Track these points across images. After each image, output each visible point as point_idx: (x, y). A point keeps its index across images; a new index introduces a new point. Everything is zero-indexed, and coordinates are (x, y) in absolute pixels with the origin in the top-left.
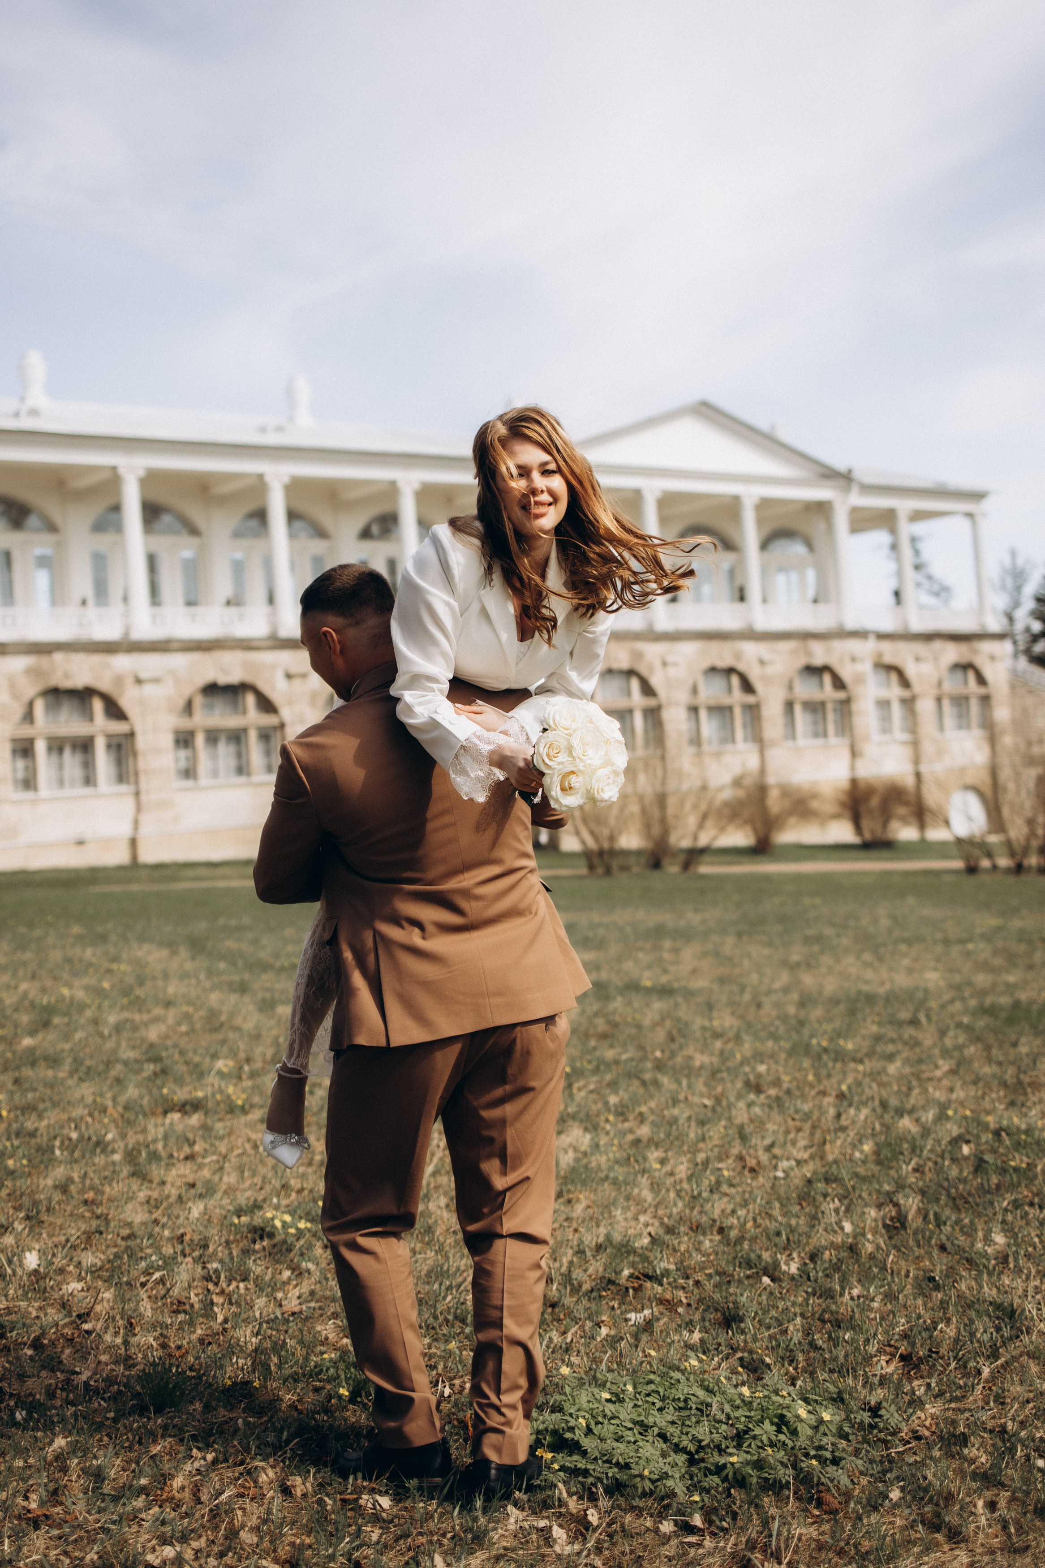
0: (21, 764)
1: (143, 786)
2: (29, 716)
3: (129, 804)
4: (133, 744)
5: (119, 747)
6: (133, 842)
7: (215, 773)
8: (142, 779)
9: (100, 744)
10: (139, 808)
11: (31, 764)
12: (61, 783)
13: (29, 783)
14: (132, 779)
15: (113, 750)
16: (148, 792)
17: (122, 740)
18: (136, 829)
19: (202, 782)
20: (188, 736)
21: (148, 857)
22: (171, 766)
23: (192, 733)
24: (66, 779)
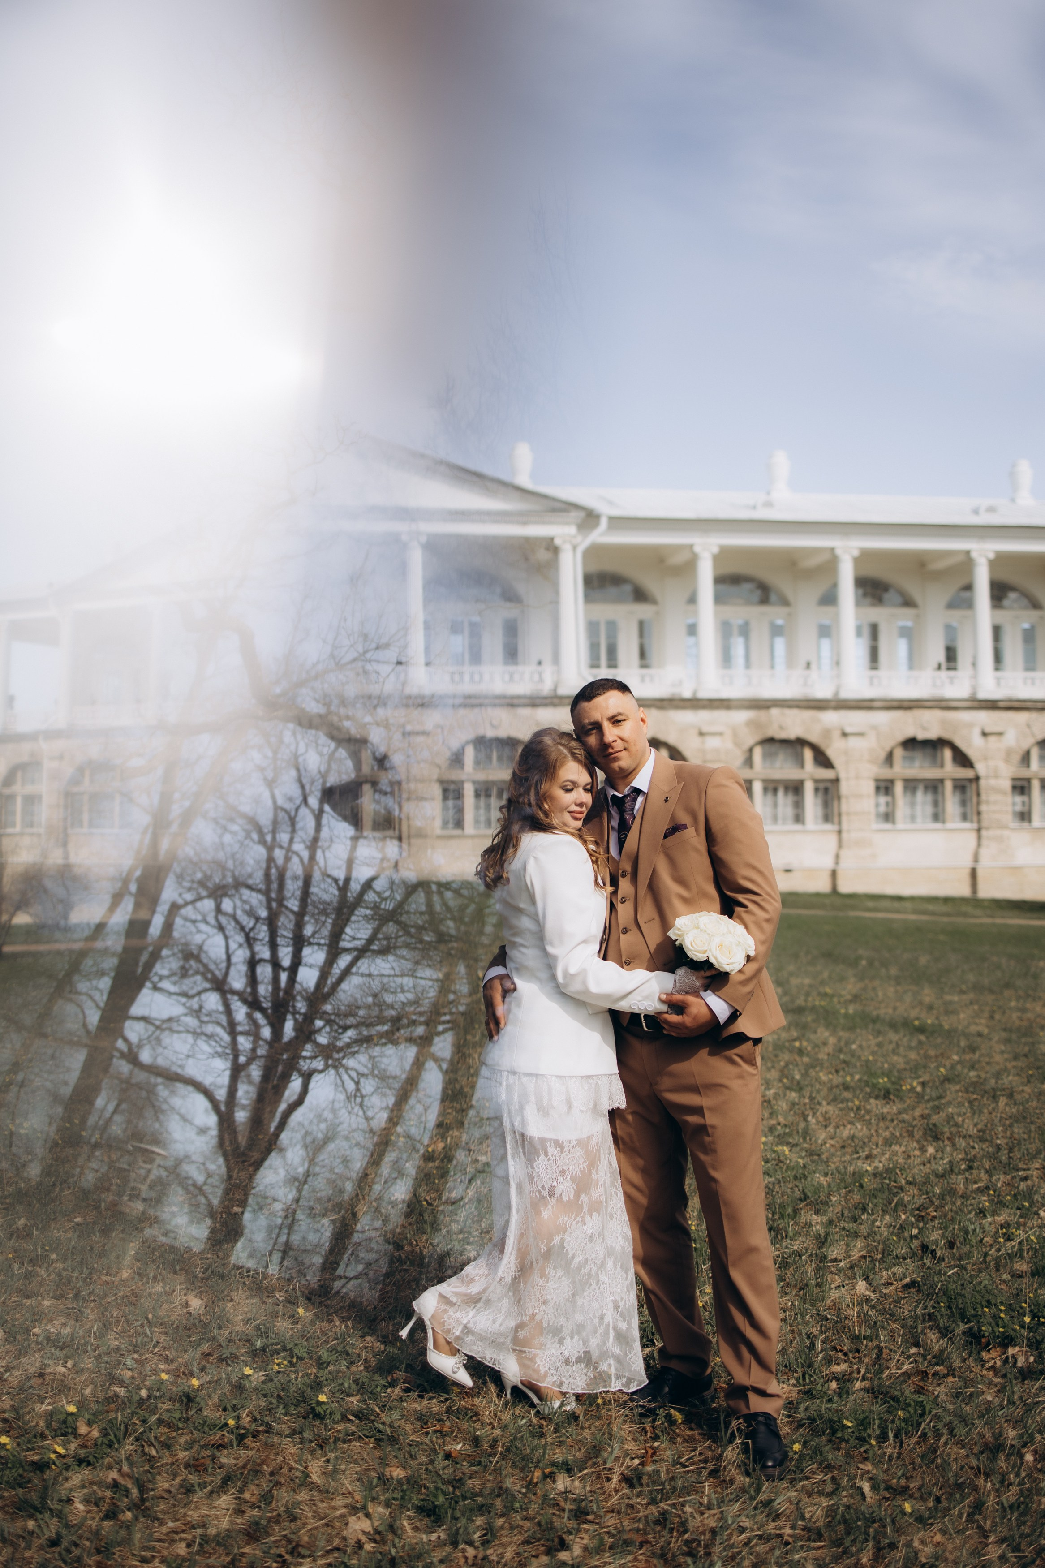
1: (845, 826)
2: (749, 762)
3: (833, 839)
4: (837, 789)
5: (826, 790)
6: (834, 874)
7: (913, 818)
8: (844, 819)
9: (809, 787)
10: (840, 845)
14: (836, 819)
15: (821, 794)
16: (849, 831)
17: (828, 785)
18: (837, 863)
19: (900, 825)
20: (889, 784)
21: (845, 887)
22: (872, 810)
23: (892, 781)
24: (780, 815)
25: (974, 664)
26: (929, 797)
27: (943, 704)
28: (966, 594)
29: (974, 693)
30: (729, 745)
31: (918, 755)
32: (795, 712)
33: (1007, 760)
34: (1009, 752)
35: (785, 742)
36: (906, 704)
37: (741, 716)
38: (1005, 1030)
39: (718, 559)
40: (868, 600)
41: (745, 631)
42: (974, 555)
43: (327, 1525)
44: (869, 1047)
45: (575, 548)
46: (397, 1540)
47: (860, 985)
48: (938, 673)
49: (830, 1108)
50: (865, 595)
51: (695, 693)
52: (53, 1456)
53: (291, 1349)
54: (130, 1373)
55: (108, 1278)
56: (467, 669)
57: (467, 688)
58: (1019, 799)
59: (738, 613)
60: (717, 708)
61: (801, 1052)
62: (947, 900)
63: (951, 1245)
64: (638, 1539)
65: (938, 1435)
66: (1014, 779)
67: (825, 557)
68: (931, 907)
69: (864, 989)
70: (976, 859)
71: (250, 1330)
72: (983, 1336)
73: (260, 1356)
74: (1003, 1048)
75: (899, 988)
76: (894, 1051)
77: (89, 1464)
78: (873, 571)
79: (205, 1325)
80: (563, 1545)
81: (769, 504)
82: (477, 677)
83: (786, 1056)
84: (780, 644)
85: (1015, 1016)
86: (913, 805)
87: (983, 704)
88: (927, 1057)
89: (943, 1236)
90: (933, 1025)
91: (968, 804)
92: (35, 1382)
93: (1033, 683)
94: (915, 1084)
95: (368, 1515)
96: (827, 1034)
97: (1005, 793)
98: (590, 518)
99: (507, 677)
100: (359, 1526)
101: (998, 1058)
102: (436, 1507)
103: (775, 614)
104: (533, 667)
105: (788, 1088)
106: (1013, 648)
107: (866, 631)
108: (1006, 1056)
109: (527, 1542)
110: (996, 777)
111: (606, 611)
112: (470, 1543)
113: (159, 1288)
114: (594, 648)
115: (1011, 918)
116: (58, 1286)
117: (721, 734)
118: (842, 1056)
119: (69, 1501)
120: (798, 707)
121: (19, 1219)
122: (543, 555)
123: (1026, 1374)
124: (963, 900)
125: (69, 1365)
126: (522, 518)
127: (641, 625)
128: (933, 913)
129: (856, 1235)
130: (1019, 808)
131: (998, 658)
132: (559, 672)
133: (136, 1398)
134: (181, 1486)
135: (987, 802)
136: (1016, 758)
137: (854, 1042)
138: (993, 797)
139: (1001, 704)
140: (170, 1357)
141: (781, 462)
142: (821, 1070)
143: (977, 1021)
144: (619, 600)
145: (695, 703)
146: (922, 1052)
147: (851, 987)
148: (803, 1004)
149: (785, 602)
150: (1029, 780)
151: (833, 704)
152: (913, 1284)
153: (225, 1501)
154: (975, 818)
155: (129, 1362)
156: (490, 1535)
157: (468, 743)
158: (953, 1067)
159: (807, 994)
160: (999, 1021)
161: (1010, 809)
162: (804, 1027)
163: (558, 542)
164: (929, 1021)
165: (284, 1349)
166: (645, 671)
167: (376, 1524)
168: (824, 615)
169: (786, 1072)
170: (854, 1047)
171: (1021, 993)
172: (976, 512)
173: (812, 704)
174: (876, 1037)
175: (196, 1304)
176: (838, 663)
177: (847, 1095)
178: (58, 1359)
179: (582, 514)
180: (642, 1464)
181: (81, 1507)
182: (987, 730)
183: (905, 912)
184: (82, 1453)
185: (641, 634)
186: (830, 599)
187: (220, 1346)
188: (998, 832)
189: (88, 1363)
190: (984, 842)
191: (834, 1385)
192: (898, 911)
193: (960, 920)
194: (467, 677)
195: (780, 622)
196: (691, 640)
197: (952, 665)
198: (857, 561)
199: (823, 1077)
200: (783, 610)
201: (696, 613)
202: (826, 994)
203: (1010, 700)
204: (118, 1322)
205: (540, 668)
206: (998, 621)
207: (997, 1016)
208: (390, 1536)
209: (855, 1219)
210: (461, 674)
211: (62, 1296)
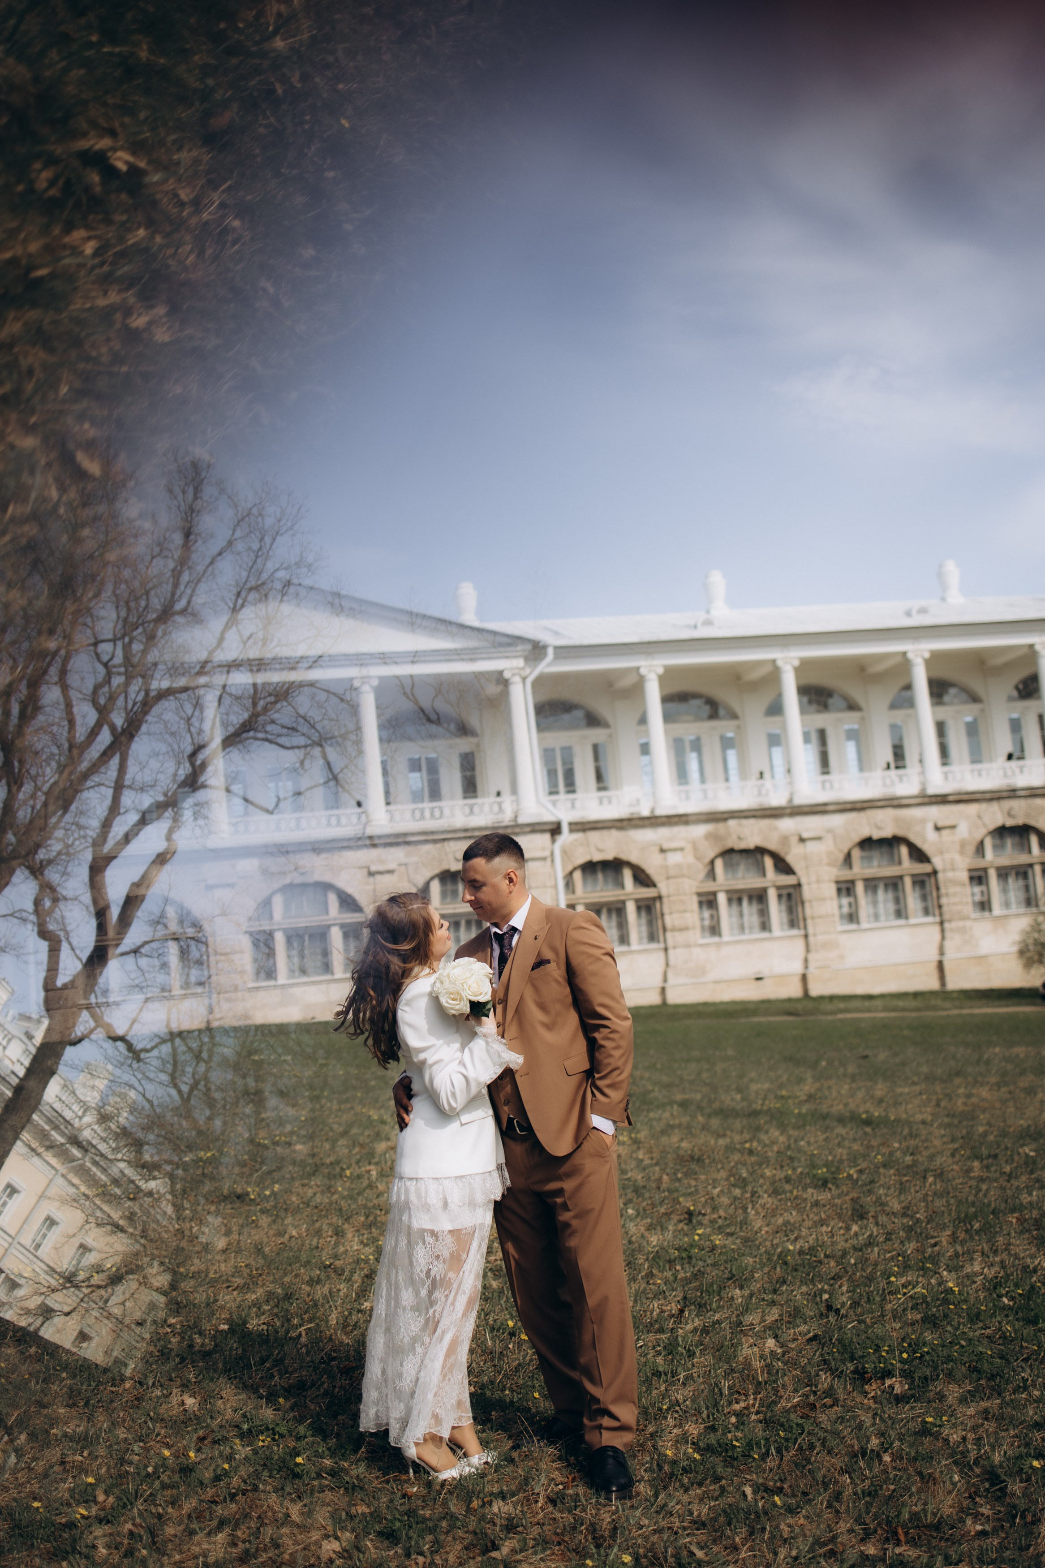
0: (707, 914)
1: (811, 930)
2: (711, 874)
3: (800, 944)
4: (800, 895)
5: (789, 896)
6: (804, 978)
7: (876, 917)
8: (809, 922)
9: (772, 894)
10: (808, 949)
11: (714, 912)
12: (742, 928)
13: (715, 930)
14: (802, 924)
15: (784, 900)
16: (815, 935)
17: (791, 890)
18: (806, 967)
19: (864, 925)
20: (850, 885)
21: (814, 991)
22: (836, 912)
23: (852, 882)
24: (746, 925)
25: (921, 761)
26: (891, 895)
27: (893, 803)
28: (906, 694)
29: (924, 789)
30: (691, 859)
31: (876, 854)
32: (752, 821)
33: (962, 852)
34: (963, 844)
35: (745, 852)
36: (858, 806)
37: (700, 830)
38: (948, 1116)
39: (663, 679)
40: (814, 707)
41: (697, 746)
42: (910, 656)
43: (305, 1549)
44: (816, 1142)
45: (524, 679)
46: (361, 1556)
47: (817, 1085)
48: (887, 773)
49: (770, 1200)
50: (810, 702)
51: (652, 811)
52: (78, 1516)
53: (273, 1429)
54: (137, 1458)
55: (113, 1389)
56: (427, 805)
57: (430, 824)
58: (977, 889)
59: (689, 730)
60: (676, 824)
61: (751, 1152)
62: (916, 995)
63: (855, 1304)
64: (556, 1539)
65: (812, 1447)
66: (970, 870)
67: (768, 669)
68: (901, 1003)
69: (819, 1090)
70: (942, 952)
71: (237, 1417)
72: (867, 1372)
73: (248, 1436)
74: (943, 1132)
75: (854, 1085)
76: (839, 1145)
77: (108, 1522)
78: (815, 679)
79: (197, 1418)
80: (495, 1547)
81: (708, 623)
82: (437, 813)
83: (736, 1157)
84: (732, 755)
85: (960, 1102)
86: (875, 903)
87: (934, 799)
88: (869, 1147)
89: (850, 1298)
90: (879, 1116)
91: (929, 899)
92: (57, 1468)
93: (980, 775)
94: (851, 1172)
95: (337, 1538)
96: (777, 1133)
97: (964, 885)
98: (537, 650)
99: (467, 810)
100: (330, 1547)
101: (937, 1142)
102: (393, 1531)
103: (726, 728)
104: (493, 799)
105: (734, 1186)
106: (958, 742)
107: (814, 737)
108: (945, 1139)
109: (466, 1548)
110: (953, 869)
111: (559, 739)
112: (421, 1553)
113: (158, 1393)
114: (551, 774)
115: (980, 1007)
116: (70, 1398)
117: (682, 849)
118: (789, 1153)
119: (94, 1547)
120: (754, 817)
121: (31, 1347)
122: (492, 690)
123: (900, 1400)
124: (932, 993)
125: (85, 1454)
126: (470, 655)
127: (596, 748)
128: (903, 1010)
129: (773, 1303)
130: (978, 898)
131: (944, 752)
132: (517, 801)
133: (143, 1473)
134: (185, 1530)
135: (947, 895)
136: (971, 849)
137: (802, 1139)
138: (952, 890)
139: (951, 798)
140: (171, 1443)
141: (718, 580)
142: (767, 1167)
143: (923, 1109)
144: (572, 727)
145: (653, 821)
146: (865, 1142)
147: (809, 1087)
148: (759, 1107)
149: (734, 716)
150: (985, 870)
151: (788, 811)
152: (815, 1338)
153: (221, 1537)
154: (937, 912)
155: (136, 1449)
156: (437, 1547)
157: (432, 878)
158: (891, 1154)
159: (764, 1099)
160: (945, 1108)
161: (969, 899)
162: (758, 1129)
163: (507, 675)
164: (876, 1114)
165: (267, 1429)
166: (603, 794)
167: (344, 1544)
168: (772, 725)
169: (734, 1170)
170: (802, 1143)
171: (970, 1079)
172: (908, 614)
173: (768, 812)
174: (823, 1133)
175: (190, 1402)
176: (789, 771)
177: (788, 1187)
178: (76, 1450)
179: (529, 647)
180: (564, 1488)
181: (104, 1551)
182: (940, 824)
183: (875, 1011)
184: (102, 1514)
185: (596, 757)
186: (776, 709)
187: (213, 1431)
188: (961, 924)
189: (101, 1451)
190: (948, 934)
191: (733, 1420)
192: (869, 1010)
193: (929, 1014)
194: (427, 814)
195: (730, 735)
196: (645, 759)
197: (900, 764)
198: (798, 671)
199: (768, 1173)
200: (732, 723)
201: (647, 733)
202: (782, 1097)
203: (959, 794)
204: (124, 1421)
205: (499, 799)
206: (941, 717)
207: (943, 1104)
208: (356, 1553)
209: (775, 1291)
210: (422, 811)
211: (74, 1405)
